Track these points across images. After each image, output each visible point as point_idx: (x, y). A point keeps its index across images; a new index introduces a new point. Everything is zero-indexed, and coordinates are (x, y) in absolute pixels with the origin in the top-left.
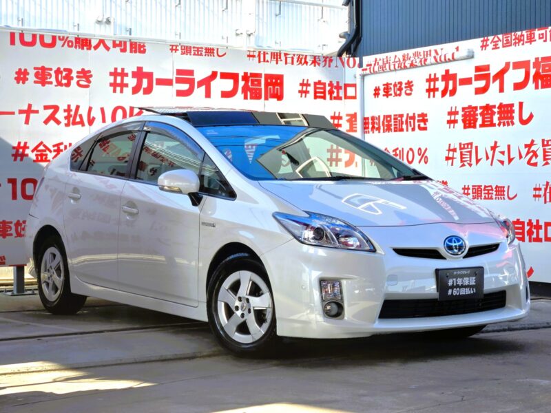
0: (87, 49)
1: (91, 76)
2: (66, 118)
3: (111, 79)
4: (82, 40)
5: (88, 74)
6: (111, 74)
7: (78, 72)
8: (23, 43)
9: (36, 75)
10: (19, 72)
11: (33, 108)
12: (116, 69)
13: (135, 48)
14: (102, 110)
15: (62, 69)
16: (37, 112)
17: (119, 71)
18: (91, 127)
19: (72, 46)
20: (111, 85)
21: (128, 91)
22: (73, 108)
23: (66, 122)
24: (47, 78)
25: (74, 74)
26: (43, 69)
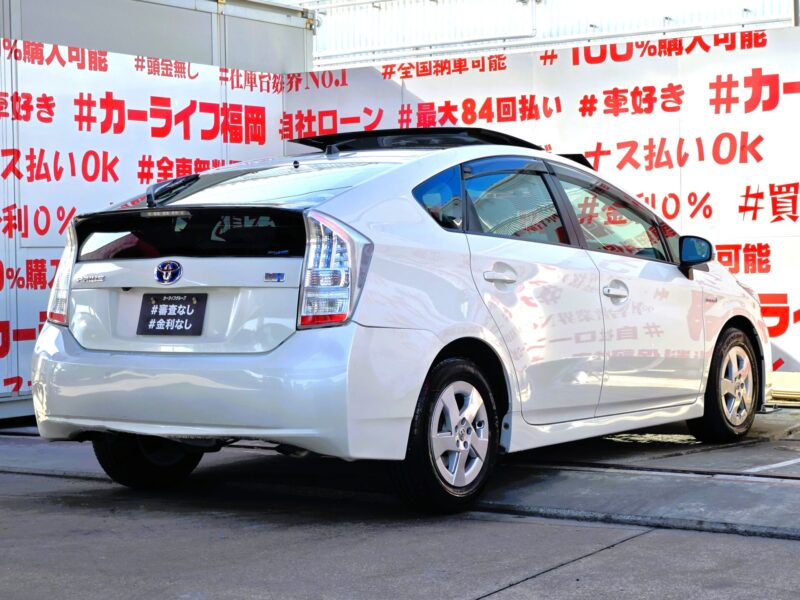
0: (677, 54)
1: (682, 93)
2: (647, 158)
3: (713, 94)
4: (670, 42)
5: (678, 91)
6: (712, 86)
7: (663, 90)
8: (590, 60)
9: (607, 101)
10: (585, 101)
11: (603, 148)
12: (719, 78)
13: (750, 40)
14: (699, 141)
15: (641, 89)
16: (608, 153)
17: (724, 79)
18: (683, 168)
19: (654, 54)
20: (712, 102)
21: (738, 108)
22: (657, 143)
23: (647, 163)
24: (621, 105)
25: (658, 94)
26: (616, 92)
